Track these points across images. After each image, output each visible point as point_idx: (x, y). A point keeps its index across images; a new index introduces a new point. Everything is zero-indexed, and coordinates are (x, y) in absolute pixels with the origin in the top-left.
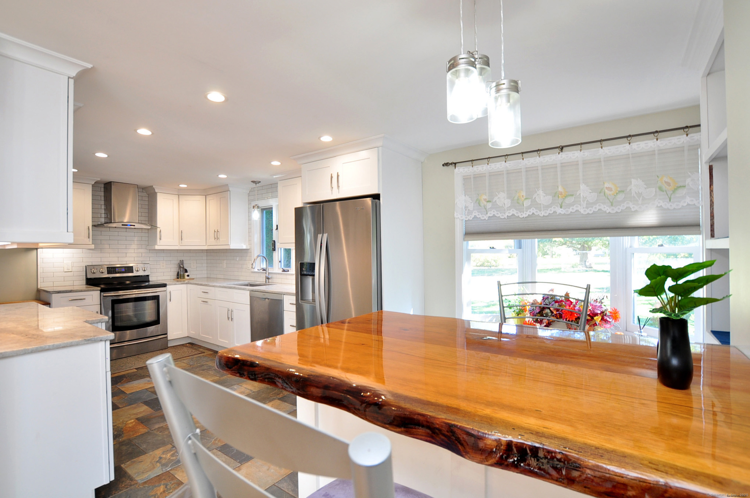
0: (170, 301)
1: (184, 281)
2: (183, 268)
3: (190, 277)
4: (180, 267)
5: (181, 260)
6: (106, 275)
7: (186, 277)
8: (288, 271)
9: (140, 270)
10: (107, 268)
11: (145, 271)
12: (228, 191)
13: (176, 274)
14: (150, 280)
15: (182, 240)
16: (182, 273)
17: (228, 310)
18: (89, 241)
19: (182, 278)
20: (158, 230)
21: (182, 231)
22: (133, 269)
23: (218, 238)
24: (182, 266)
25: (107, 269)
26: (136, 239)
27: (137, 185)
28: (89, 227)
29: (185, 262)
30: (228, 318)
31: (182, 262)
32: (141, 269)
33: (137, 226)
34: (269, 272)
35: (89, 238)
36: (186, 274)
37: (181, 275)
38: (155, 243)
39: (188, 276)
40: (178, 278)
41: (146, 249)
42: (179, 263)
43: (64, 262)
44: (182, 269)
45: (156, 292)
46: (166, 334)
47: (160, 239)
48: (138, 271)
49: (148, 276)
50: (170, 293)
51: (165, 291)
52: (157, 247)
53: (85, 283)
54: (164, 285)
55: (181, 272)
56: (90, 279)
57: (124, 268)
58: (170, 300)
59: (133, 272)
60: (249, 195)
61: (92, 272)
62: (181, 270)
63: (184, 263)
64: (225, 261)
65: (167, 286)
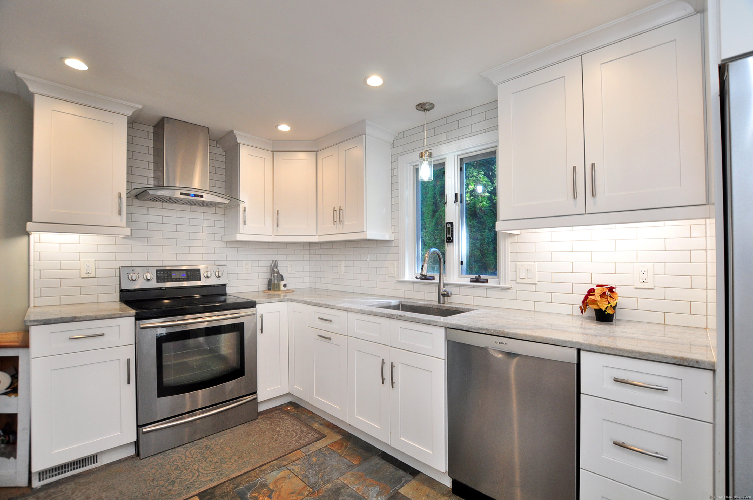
0: (262, 332)
1: (279, 295)
2: (278, 272)
3: (288, 287)
4: (273, 272)
5: (274, 260)
6: (154, 284)
7: (282, 288)
8: (487, 281)
9: (211, 276)
10: (157, 271)
11: (219, 277)
12: (362, 134)
13: (266, 282)
14: (227, 292)
15: (277, 226)
16: (276, 282)
17: (383, 363)
18: (121, 221)
19: (275, 289)
20: (242, 206)
21: (278, 211)
22: (200, 273)
23: (340, 221)
24: (276, 270)
25: (157, 273)
26: (206, 223)
27: (208, 128)
28: (120, 194)
29: (279, 264)
30: (383, 379)
31: (275, 263)
32: (213, 275)
33: (207, 198)
34: (445, 282)
35: (120, 214)
36: (283, 283)
37: (274, 284)
38: (236, 229)
39: (285, 286)
40: (269, 289)
41: (221, 241)
42: (271, 265)
43: (81, 260)
44: (276, 275)
45: (239, 317)
46: (255, 393)
47: (245, 223)
48: (208, 277)
49: (224, 285)
50: (262, 317)
51: (254, 314)
52: (239, 237)
53: (118, 299)
54: (252, 305)
55: (275, 279)
56: (128, 291)
57: (185, 273)
58: (262, 329)
59: (200, 280)
60: (392, 146)
61: (130, 279)
62: (274, 276)
63: (278, 266)
64: (343, 262)
65: (257, 306)
